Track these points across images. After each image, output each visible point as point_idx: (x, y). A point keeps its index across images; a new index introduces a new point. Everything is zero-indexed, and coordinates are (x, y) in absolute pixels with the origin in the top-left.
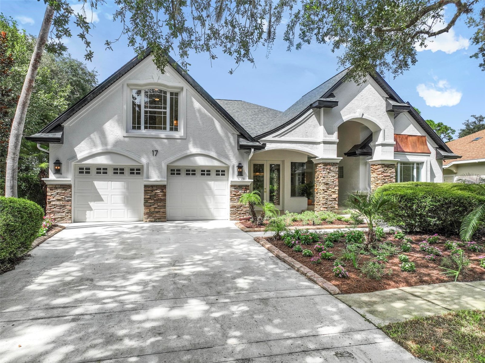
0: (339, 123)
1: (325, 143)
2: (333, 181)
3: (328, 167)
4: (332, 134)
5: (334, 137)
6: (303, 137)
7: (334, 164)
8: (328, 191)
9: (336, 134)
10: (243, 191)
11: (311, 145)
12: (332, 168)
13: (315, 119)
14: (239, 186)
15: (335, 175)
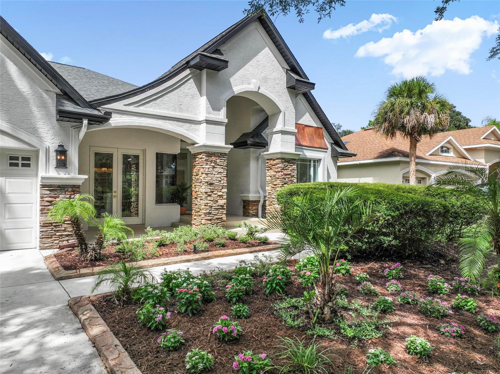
0: (227, 96)
1: (208, 122)
2: (220, 179)
3: (213, 158)
4: (219, 110)
5: (222, 115)
6: (175, 110)
7: (221, 155)
8: (213, 195)
9: (224, 111)
10: (68, 196)
11: (188, 125)
12: (218, 161)
13: (194, 85)
14: (59, 186)
15: (222, 170)
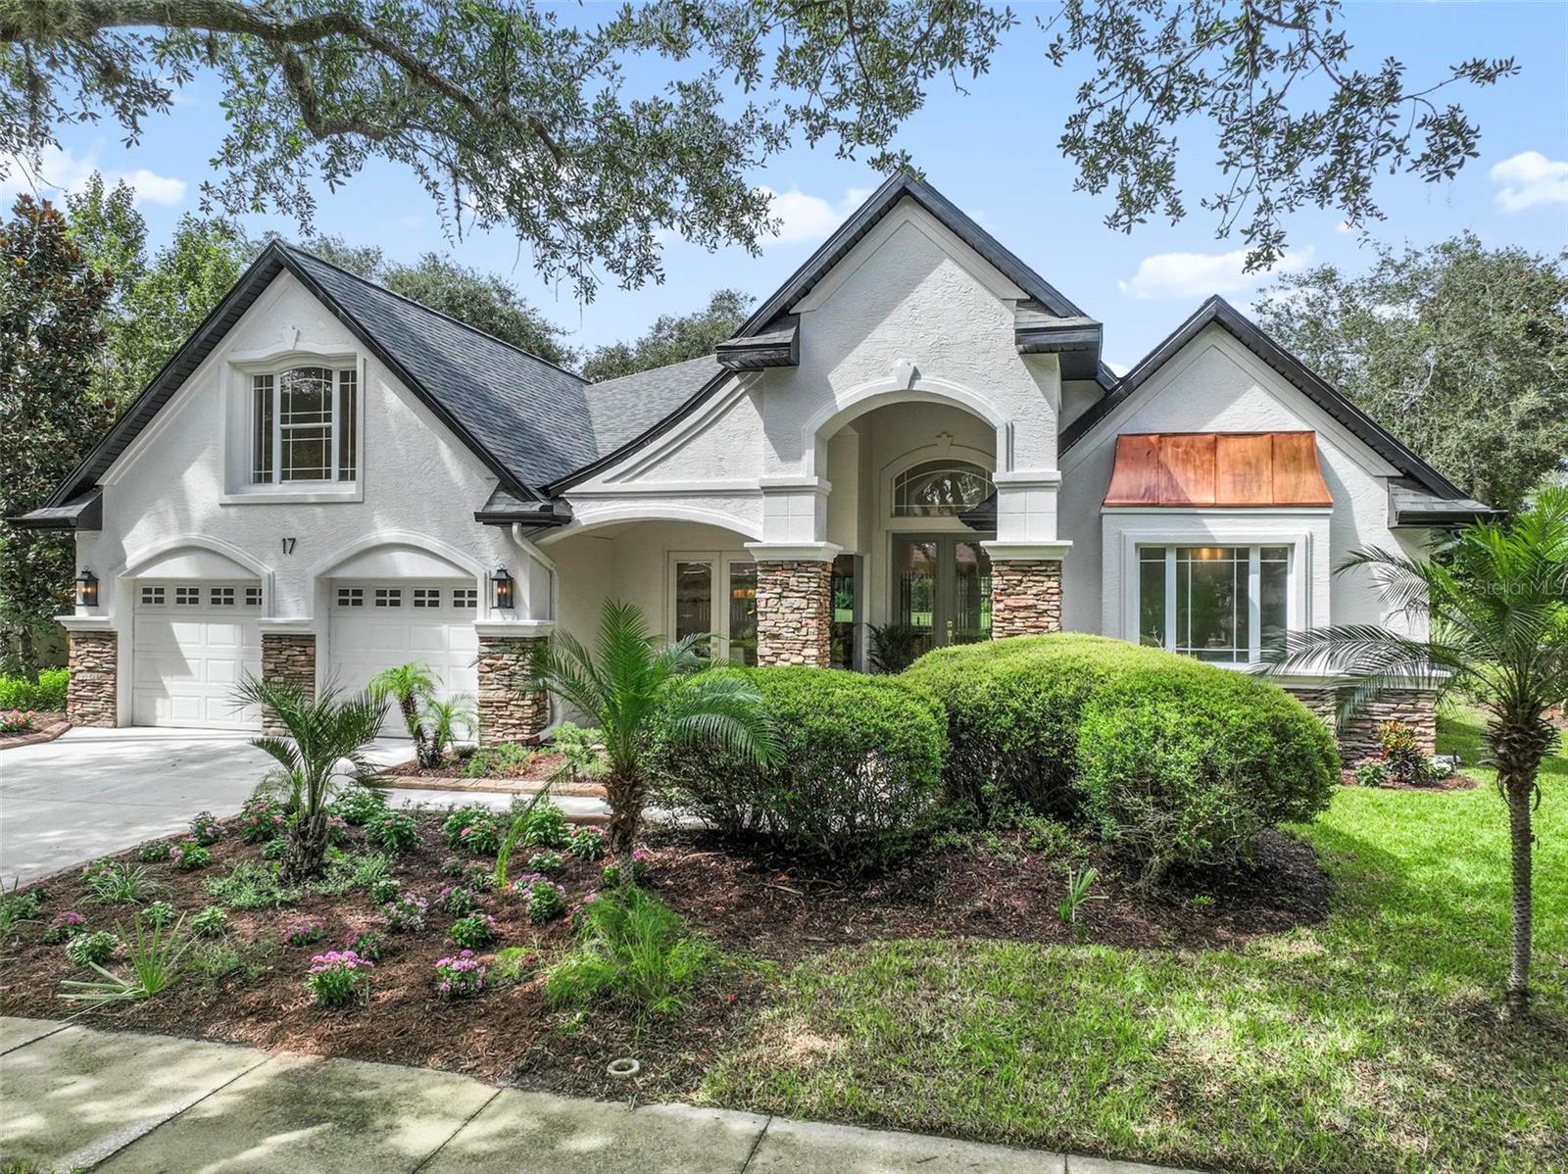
0: (820, 417)
1: (769, 491)
2: (794, 625)
3: (779, 576)
4: (798, 457)
5: (804, 470)
6: (707, 475)
7: (798, 566)
9: (809, 457)
10: (514, 657)
11: (736, 502)
12: (793, 581)
14: (502, 640)
15: (803, 603)
